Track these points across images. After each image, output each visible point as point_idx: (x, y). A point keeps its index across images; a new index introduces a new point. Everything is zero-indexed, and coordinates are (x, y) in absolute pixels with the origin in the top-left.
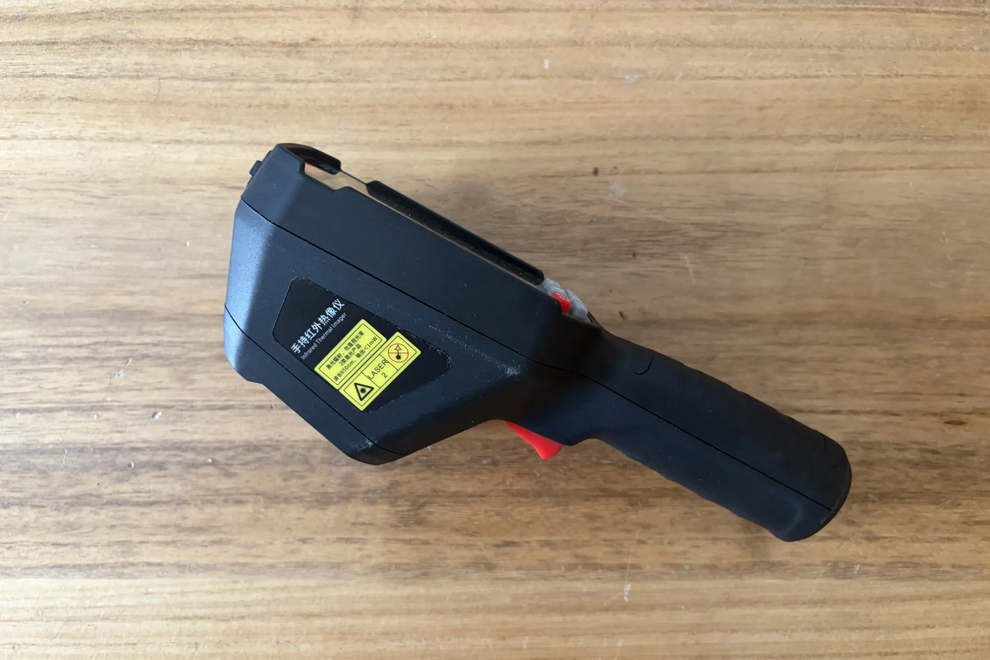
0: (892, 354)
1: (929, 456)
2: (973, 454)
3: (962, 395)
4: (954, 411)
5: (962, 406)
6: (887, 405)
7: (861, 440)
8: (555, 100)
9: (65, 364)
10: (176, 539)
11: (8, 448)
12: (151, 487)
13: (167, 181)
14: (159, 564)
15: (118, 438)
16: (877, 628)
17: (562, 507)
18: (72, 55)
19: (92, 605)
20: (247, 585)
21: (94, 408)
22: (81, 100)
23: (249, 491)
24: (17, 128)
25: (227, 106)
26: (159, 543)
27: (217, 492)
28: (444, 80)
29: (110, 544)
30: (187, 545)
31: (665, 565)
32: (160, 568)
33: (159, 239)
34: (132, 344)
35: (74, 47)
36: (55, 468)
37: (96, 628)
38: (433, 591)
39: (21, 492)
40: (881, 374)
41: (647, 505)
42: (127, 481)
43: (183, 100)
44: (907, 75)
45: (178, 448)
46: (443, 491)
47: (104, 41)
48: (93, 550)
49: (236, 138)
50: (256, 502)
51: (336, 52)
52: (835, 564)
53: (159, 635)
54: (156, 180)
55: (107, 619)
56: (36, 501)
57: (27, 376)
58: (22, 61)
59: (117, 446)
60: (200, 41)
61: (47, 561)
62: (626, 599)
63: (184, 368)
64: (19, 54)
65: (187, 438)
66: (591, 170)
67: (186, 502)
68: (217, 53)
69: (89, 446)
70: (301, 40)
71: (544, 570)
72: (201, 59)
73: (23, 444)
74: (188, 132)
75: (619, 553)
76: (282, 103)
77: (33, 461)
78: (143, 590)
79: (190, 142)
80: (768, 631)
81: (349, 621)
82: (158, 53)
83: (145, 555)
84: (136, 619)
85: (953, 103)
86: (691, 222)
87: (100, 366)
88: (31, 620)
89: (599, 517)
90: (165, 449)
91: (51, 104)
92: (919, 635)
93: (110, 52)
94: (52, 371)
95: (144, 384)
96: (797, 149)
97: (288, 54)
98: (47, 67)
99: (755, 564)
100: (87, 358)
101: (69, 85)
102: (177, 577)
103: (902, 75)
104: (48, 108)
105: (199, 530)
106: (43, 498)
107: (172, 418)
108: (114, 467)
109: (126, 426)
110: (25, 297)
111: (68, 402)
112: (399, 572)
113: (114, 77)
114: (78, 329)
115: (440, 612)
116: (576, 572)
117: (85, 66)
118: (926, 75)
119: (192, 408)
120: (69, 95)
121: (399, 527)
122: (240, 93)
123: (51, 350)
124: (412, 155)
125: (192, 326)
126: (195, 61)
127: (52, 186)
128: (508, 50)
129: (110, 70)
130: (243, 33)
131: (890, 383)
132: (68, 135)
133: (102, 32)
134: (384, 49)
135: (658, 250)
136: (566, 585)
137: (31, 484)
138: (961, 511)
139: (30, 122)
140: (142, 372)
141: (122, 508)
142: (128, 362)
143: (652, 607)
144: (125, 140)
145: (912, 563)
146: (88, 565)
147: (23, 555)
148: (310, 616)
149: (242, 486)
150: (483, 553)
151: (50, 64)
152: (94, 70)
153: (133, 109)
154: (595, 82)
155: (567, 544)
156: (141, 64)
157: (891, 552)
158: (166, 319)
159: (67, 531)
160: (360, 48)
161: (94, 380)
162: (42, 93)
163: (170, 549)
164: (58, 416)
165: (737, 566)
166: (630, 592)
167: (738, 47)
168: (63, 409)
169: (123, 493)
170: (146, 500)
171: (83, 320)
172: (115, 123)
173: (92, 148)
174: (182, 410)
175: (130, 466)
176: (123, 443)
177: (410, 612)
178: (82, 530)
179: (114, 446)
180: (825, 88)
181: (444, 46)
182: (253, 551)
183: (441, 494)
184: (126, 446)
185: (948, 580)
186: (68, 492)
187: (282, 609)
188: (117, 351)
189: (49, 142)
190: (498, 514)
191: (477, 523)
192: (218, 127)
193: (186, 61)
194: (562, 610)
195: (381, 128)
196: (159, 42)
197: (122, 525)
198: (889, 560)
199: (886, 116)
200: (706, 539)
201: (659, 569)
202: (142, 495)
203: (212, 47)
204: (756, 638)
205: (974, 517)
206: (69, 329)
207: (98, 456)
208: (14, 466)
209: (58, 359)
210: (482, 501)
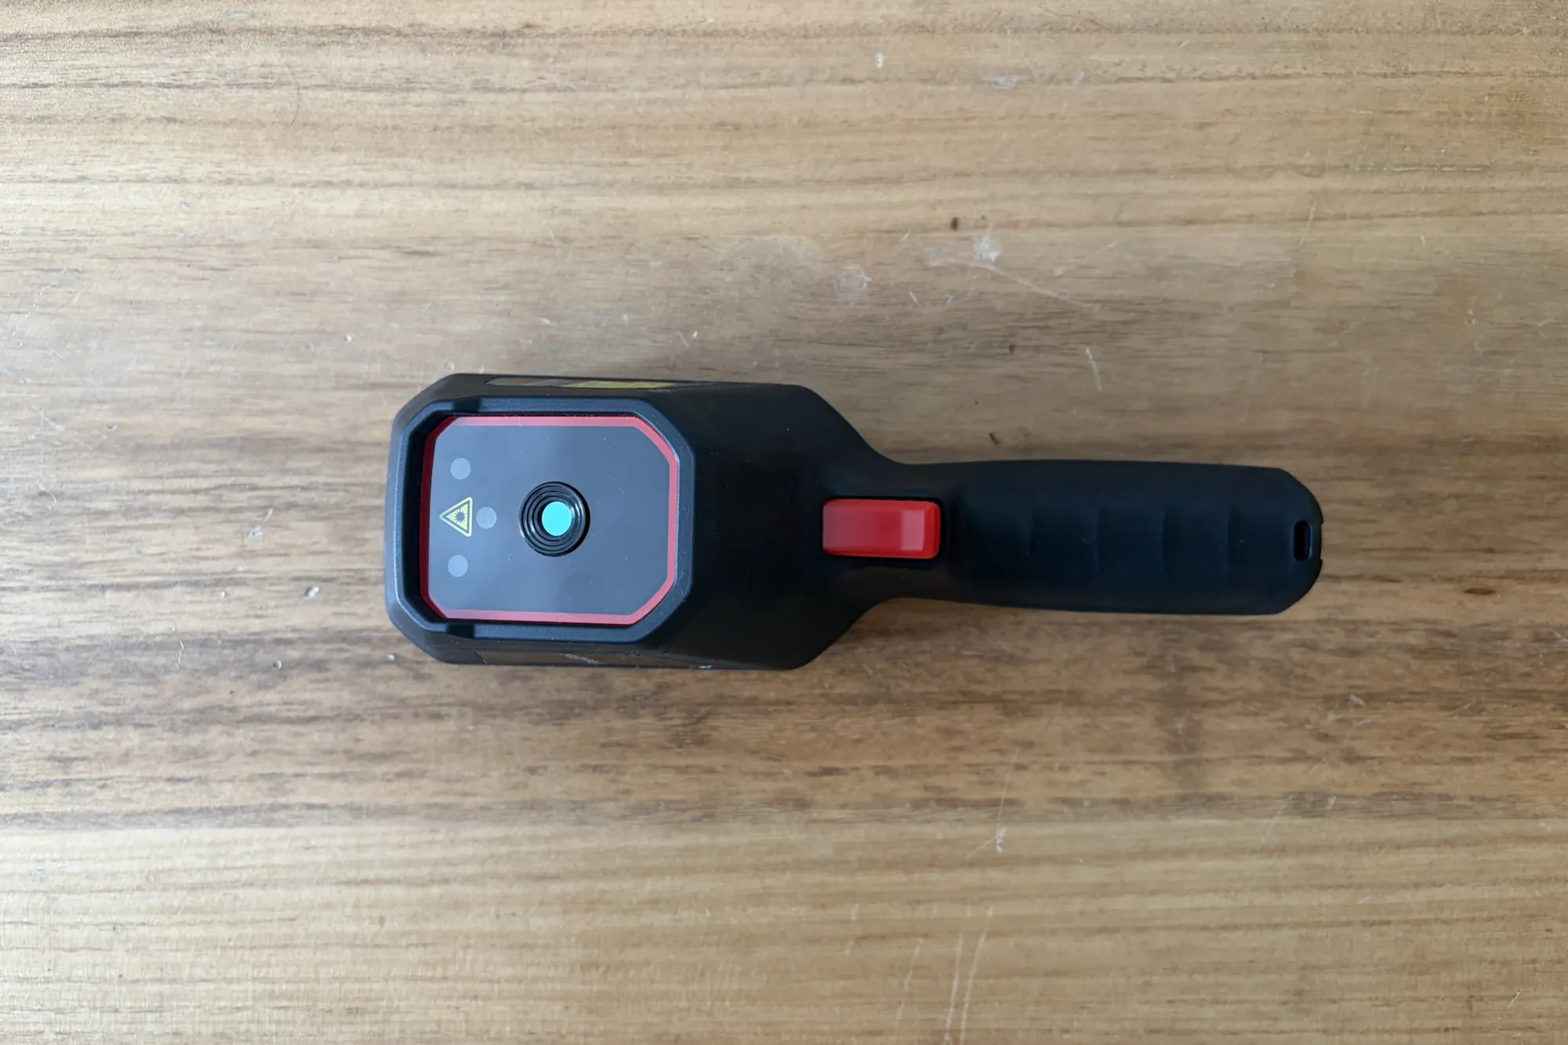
0: (1389, 493)
1: (1440, 640)
2: (1504, 637)
3: (1491, 551)
4: (1477, 575)
5: (1491, 566)
6: (1380, 567)
7: (1342, 617)
8: (892, 117)
9: (175, 518)
10: (347, 770)
11: (96, 642)
12: (307, 696)
13: (315, 244)
14: (323, 807)
15: (256, 625)
16: (1360, 887)
17: (905, 719)
18: (165, 52)
19: (229, 865)
20: (452, 835)
21: (220, 582)
22: (182, 122)
23: (450, 700)
24: (85, 165)
25: (402, 130)
26: (320, 776)
27: (403, 702)
28: (726, 87)
29: (251, 779)
30: (362, 779)
31: (1054, 800)
32: (325, 812)
33: (305, 332)
34: (271, 488)
35: (166, 40)
36: (167, 670)
37: (236, 898)
38: (722, 840)
39: (119, 705)
40: (1373, 522)
41: (1027, 713)
42: (274, 687)
43: (335, 121)
44: (1422, 73)
45: (344, 640)
46: (734, 697)
47: (213, 31)
48: (228, 788)
49: (417, 177)
50: (461, 716)
51: (563, 46)
52: (1300, 797)
53: (328, 906)
54: (298, 242)
55: (251, 885)
56: (139, 718)
57: (119, 536)
58: (88, 63)
59: (256, 637)
60: (358, 29)
61: (161, 803)
62: (999, 849)
63: (348, 523)
64: (84, 52)
65: (357, 624)
66: (948, 221)
67: (358, 717)
68: (384, 48)
69: (215, 637)
70: (510, 25)
71: (881, 807)
72: (360, 57)
73: (118, 635)
74: (345, 169)
75: (989, 784)
76: (484, 123)
77: (133, 659)
78: (301, 843)
79: (348, 183)
80: (1203, 892)
81: (601, 885)
82: (295, 48)
83: (302, 793)
84: (293, 884)
85: (1489, 115)
86: (1095, 298)
87: (226, 521)
88: (139, 888)
89: (960, 732)
90: (325, 641)
91: (137, 127)
92: (1422, 896)
93: (223, 48)
94: (155, 529)
95: (293, 546)
96: (1253, 187)
97: (491, 49)
98: (128, 71)
99: (1184, 798)
100: (207, 509)
101: (162, 99)
102: (351, 824)
103: (1414, 74)
104: (132, 134)
105: (381, 757)
106: (151, 714)
107: (334, 596)
108: (253, 668)
109: (267, 607)
110: (111, 419)
111: (182, 573)
112: (672, 812)
113: (229, 85)
114: (193, 466)
115: (729, 870)
116: (927, 810)
117: (186, 69)
118: (1449, 73)
119: (363, 580)
120: (162, 113)
121: (668, 748)
122: (420, 110)
123: (152, 498)
124: (678, 201)
125: (359, 460)
126: (351, 60)
127: (143, 253)
128: (823, 40)
129: (224, 75)
130: (421, 18)
131: (1386, 534)
132: (164, 174)
133: (210, 17)
134: (635, 40)
135: (1047, 340)
136: (914, 828)
137: (132, 694)
138: (1485, 719)
139: (105, 156)
140: (287, 528)
141: (266, 727)
142: (266, 514)
143: (1035, 861)
144: (250, 183)
145: (1411, 794)
146: (220, 809)
147: (124, 795)
148: (543, 878)
149: (438, 693)
150: (793, 785)
151: (131, 66)
152: (199, 75)
153: (260, 135)
154: (953, 88)
155: (913, 770)
156: (270, 66)
157: (1382, 779)
158: (322, 450)
159: (187, 760)
160: (598, 39)
161: (217, 541)
162: (123, 111)
163: (338, 786)
164: (169, 594)
165: (1160, 802)
166: (1005, 839)
167: (1168, 32)
168: (176, 584)
169: (268, 704)
170: (302, 714)
171: (197, 452)
172: (234, 157)
173: (201, 195)
174: (348, 584)
175: (275, 665)
176: (265, 633)
177: (687, 871)
178: (212, 758)
179: (252, 638)
180: (1298, 94)
181: (726, 34)
182: (459, 787)
183: (730, 701)
184: (268, 637)
185: (1464, 818)
186: (188, 704)
187: (502, 869)
188: (250, 498)
189: (136, 187)
190: (813, 729)
191: (782, 742)
192: (389, 160)
193: (338, 61)
194: (905, 865)
195: (632, 160)
196: (296, 31)
197: (267, 751)
198: (1378, 790)
199: (1388, 135)
200: (1115, 763)
201: (1047, 806)
202: (295, 707)
203: (377, 38)
204: (1186, 902)
205: (1505, 727)
206: (180, 467)
207: (227, 652)
208: (106, 667)
209: (165, 511)
210: (791, 711)
